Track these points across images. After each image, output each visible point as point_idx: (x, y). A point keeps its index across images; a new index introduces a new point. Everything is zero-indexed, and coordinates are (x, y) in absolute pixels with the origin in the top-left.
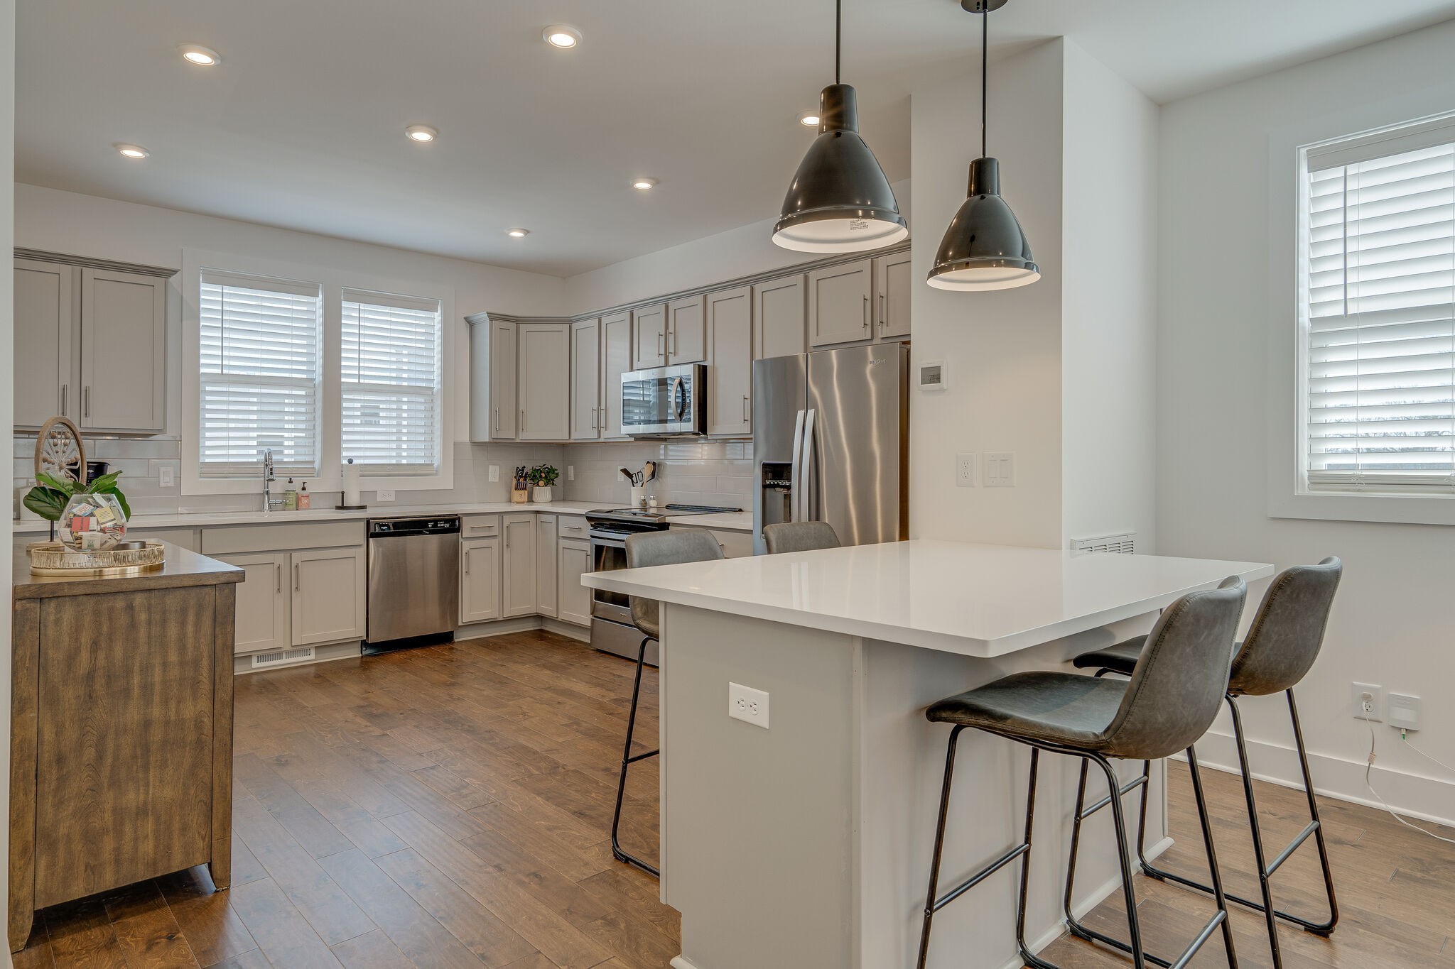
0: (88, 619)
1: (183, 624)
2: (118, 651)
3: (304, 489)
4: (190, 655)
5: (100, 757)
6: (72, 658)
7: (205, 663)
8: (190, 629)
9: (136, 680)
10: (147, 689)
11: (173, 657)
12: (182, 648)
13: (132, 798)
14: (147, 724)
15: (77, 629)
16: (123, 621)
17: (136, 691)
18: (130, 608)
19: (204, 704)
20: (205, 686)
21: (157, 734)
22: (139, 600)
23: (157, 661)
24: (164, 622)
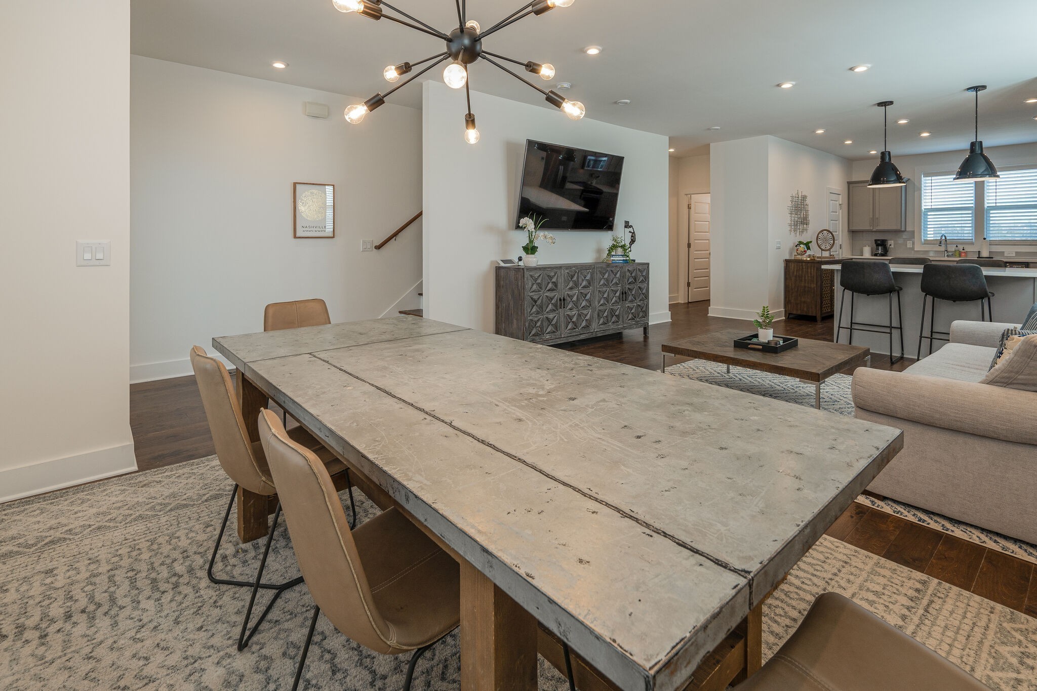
0: (796, 266)
1: (811, 269)
2: (800, 272)
3: (963, 249)
4: (812, 275)
5: (798, 290)
6: (793, 272)
7: (815, 277)
8: (812, 270)
9: (803, 278)
10: (805, 280)
11: (809, 275)
12: (811, 274)
13: (803, 300)
14: (805, 287)
15: (794, 268)
16: (801, 267)
17: (803, 280)
18: (802, 265)
19: (815, 285)
20: (815, 282)
21: (807, 289)
22: (804, 264)
23: (807, 275)
24: (808, 269)
